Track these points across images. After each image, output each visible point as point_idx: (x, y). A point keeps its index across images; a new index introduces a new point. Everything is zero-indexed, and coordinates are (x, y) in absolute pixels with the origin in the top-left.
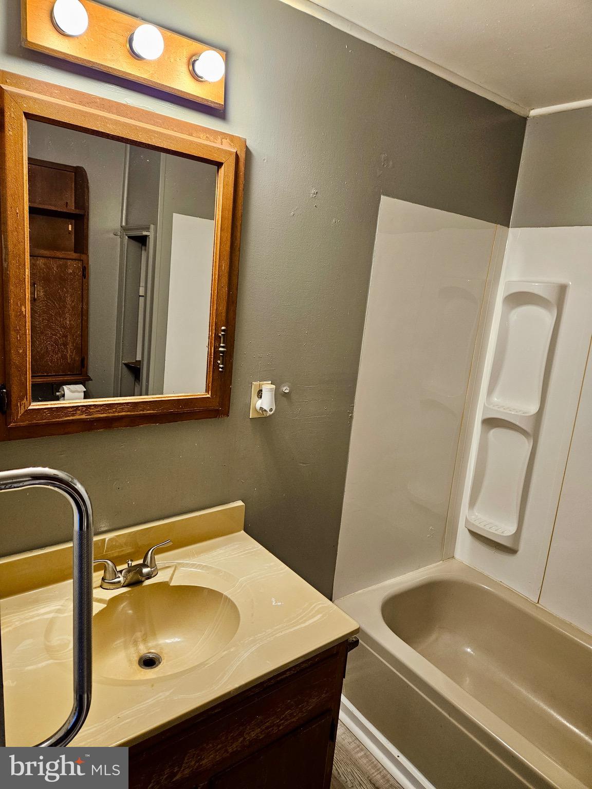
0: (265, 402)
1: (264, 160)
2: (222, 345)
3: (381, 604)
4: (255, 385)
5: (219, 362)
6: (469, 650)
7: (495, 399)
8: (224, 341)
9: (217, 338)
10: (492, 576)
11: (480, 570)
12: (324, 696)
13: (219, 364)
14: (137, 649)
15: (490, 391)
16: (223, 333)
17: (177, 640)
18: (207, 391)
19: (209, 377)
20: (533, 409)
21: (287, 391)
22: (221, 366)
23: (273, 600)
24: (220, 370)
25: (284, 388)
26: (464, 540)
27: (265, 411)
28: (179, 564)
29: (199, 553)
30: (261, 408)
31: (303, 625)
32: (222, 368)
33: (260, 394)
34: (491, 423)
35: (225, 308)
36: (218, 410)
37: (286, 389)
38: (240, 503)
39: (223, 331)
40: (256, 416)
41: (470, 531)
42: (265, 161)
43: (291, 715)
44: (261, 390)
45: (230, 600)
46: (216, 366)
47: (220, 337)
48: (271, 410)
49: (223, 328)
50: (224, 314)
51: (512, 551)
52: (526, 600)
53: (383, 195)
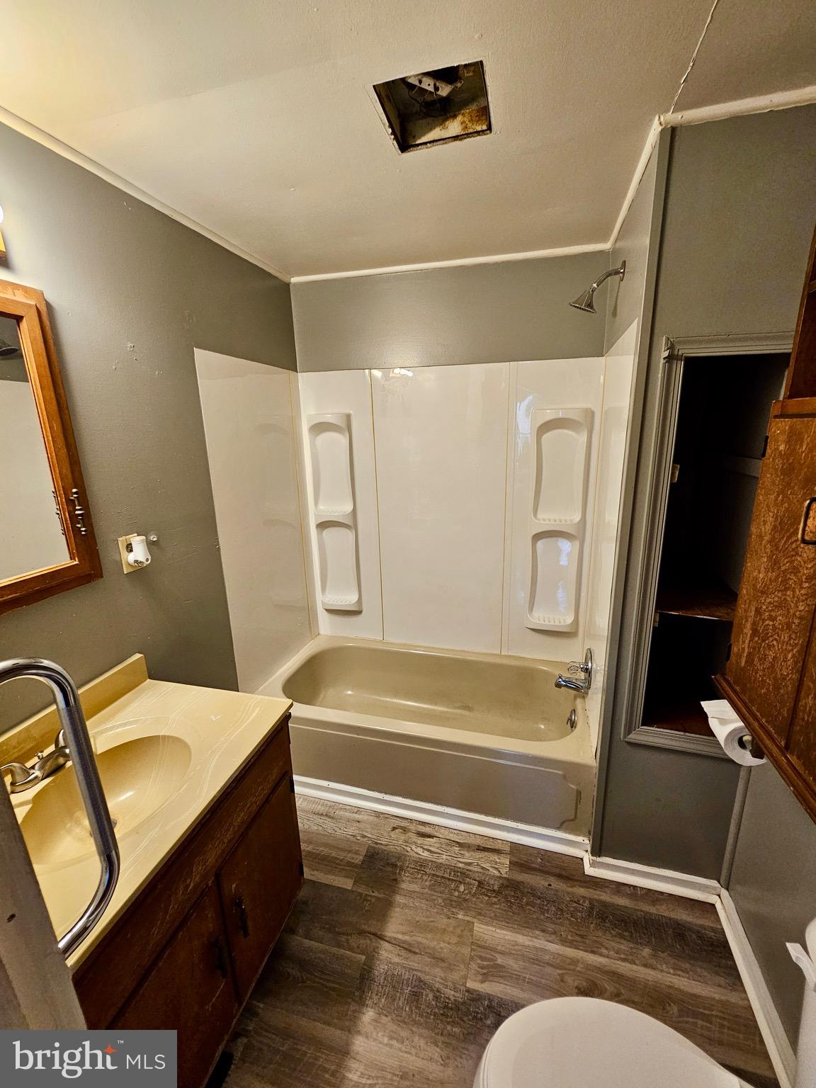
0: (139, 553)
1: (68, 313)
2: (77, 508)
3: (281, 689)
4: (122, 541)
5: (79, 526)
6: (349, 692)
7: (321, 507)
8: (79, 503)
9: (70, 503)
10: (351, 636)
11: (341, 635)
12: (281, 763)
13: (80, 528)
14: (83, 827)
15: (316, 503)
16: (75, 496)
17: (129, 794)
18: (72, 558)
19: (71, 543)
20: (349, 508)
21: (155, 539)
22: (83, 529)
23: (212, 716)
24: (83, 533)
25: (152, 537)
26: (323, 619)
27: (141, 562)
28: (95, 733)
29: (113, 715)
30: (136, 561)
31: (248, 722)
32: (85, 531)
33: (129, 548)
34: (323, 526)
35: (69, 470)
36: (90, 575)
37: (154, 538)
38: (138, 656)
39: (76, 493)
40: (131, 570)
41: (326, 610)
42: (70, 314)
43: (262, 789)
44: (131, 544)
45: (168, 737)
46: (77, 531)
47: (74, 500)
48: (147, 560)
49: (74, 490)
50: (70, 476)
51: (358, 613)
52: (375, 641)
53: (196, 348)
